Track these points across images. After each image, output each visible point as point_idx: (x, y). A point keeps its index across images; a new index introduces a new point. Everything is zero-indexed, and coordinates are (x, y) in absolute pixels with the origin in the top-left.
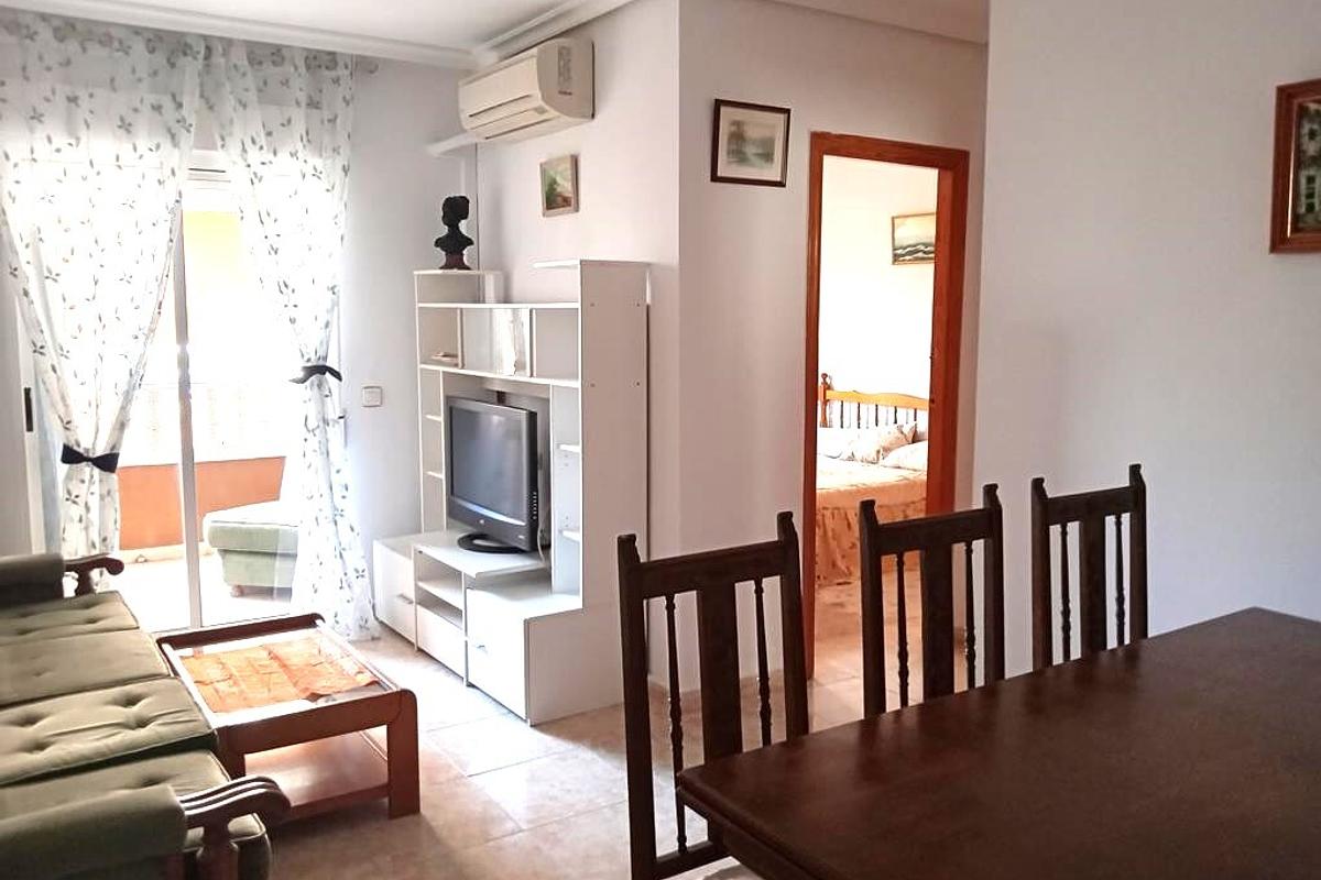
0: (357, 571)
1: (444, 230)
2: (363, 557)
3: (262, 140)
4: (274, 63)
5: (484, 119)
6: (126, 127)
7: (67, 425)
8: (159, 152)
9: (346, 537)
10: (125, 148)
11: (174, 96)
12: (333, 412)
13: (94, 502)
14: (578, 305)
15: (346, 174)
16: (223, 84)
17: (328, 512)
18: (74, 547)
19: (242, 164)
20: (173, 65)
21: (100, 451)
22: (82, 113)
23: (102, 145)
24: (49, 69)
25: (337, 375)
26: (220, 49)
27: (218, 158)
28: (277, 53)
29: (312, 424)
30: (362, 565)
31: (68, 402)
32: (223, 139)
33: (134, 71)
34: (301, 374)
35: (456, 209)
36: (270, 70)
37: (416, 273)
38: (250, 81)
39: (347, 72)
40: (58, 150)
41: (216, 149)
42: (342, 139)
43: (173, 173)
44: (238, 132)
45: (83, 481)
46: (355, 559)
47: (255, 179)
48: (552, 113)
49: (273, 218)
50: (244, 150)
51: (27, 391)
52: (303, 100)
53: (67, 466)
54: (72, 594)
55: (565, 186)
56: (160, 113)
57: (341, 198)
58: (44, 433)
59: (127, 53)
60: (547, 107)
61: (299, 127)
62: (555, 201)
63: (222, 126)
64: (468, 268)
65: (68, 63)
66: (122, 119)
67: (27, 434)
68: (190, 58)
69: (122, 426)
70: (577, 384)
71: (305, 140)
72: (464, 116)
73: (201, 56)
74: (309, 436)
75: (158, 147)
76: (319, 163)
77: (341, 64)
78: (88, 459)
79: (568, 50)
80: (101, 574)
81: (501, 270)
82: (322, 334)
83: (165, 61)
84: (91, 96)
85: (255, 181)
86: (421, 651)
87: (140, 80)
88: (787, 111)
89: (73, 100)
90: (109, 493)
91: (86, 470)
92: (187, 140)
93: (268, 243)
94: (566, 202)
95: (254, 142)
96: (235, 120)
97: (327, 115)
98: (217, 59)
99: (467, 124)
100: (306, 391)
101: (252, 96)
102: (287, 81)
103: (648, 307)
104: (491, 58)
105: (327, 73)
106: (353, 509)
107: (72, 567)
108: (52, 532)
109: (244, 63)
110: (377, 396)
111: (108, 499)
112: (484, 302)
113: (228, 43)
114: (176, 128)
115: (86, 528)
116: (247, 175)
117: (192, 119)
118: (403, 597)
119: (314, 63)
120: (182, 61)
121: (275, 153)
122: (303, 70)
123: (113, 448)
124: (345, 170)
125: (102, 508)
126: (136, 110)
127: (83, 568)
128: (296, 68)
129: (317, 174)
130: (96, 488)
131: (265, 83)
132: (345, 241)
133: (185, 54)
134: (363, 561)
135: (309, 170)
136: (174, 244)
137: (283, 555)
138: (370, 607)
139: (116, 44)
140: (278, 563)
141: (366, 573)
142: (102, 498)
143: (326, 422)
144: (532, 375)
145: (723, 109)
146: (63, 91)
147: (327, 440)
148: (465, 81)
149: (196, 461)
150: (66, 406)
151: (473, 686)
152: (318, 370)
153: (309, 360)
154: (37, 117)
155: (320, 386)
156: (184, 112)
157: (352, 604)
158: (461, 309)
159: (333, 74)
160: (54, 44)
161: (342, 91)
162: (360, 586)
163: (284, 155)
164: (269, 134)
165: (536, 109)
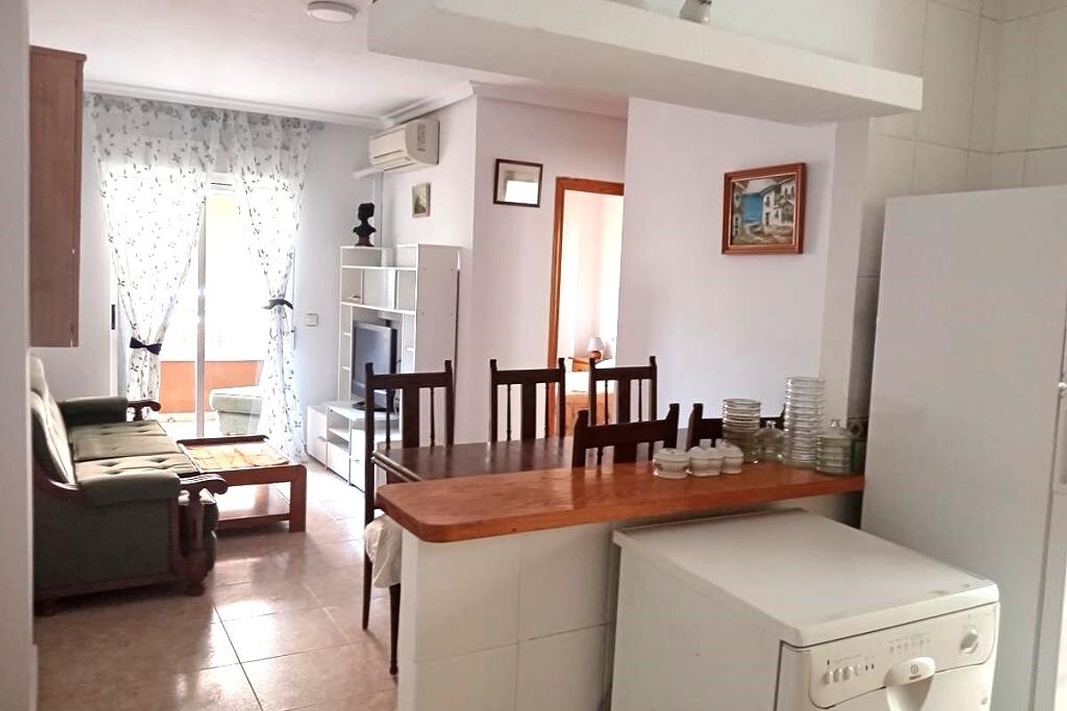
0: (296, 423)
1: (359, 223)
2: (300, 415)
3: (254, 168)
4: (263, 123)
5: (382, 160)
6: (177, 159)
7: (134, 327)
8: (195, 174)
9: (291, 402)
10: (175, 171)
11: (205, 143)
12: (288, 326)
13: (146, 371)
14: (416, 269)
15: (302, 189)
16: (233, 137)
17: (280, 386)
18: (134, 395)
19: (241, 181)
20: (205, 125)
21: (152, 342)
22: (154, 151)
23: (163, 170)
24: (137, 128)
25: (290, 306)
26: (232, 117)
27: (229, 178)
28: (265, 119)
29: (274, 334)
30: (300, 419)
31: (136, 313)
32: (231, 166)
33: (183, 128)
34: (268, 304)
35: (366, 211)
36: (261, 128)
37: (342, 247)
38: (248, 135)
39: (305, 130)
40: (139, 172)
41: (227, 172)
42: (300, 169)
43: (202, 186)
44: (240, 163)
45: (141, 359)
46: (295, 416)
47: (248, 190)
48: (414, 161)
49: (257, 212)
50: (243, 174)
51: (113, 306)
52: (279, 144)
53: (132, 350)
54: (132, 420)
55: (423, 202)
56: (197, 152)
57: (298, 203)
58: (120, 331)
59: (180, 118)
60: (410, 158)
61: (276, 160)
62: (419, 209)
63: (231, 159)
64: (372, 246)
65: (148, 123)
66: (175, 155)
67: (112, 331)
68: (214, 121)
69: (164, 329)
70: (414, 313)
71: (279, 168)
72: (372, 157)
73: (221, 121)
74: (272, 341)
75: (194, 171)
76: (287, 182)
77: (302, 125)
78: (145, 346)
79: (424, 126)
80: (148, 412)
81: (391, 247)
82: (283, 281)
83: (200, 122)
84: (159, 142)
85: (249, 192)
86: (328, 468)
87: (186, 133)
88: (541, 166)
89: (149, 144)
90: (155, 366)
91: (143, 352)
92: (210, 167)
93: (253, 228)
94: (423, 210)
95: (249, 169)
96: (239, 157)
97: (292, 154)
98: (231, 122)
99: (374, 162)
100: (271, 315)
101: (249, 143)
102: (271, 134)
103: (458, 273)
104: (391, 123)
105: (294, 130)
106: (295, 385)
107: (132, 405)
108: (121, 386)
109: (246, 124)
110: (315, 320)
111: (154, 370)
112: (380, 266)
113: (237, 113)
114: (205, 160)
115: (141, 386)
116: (244, 187)
117: (214, 156)
118: (321, 438)
119: (286, 124)
120: (211, 122)
121: (261, 176)
122: (280, 127)
123: (159, 340)
124: (302, 187)
125: (150, 375)
126: (183, 150)
127: (138, 406)
128: (276, 127)
129: (285, 188)
130: (147, 363)
131: (258, 135)
132: (299, 228)
133: (212, 119)
134: (301, 417)
135: (280, 186)
136: (200, 227)
137: (254, 415)
138: (302, 445)
139: (174, 114)
140: (251, 418)
141: (302, 425)
142: (151, 369)
143: (282, 333)
144: (395, 308)
145: (501, 164)
146: (144, 139)
147: (282, 343)
148: (373, 137)
149: (206, 359)
150: (134, 316)
151: (353, 485)
152: (280, 302)
153: (274, 296)
154: (129, 154)
155: (280, 311)
156: (210, 151)
157: (292, 443)
158: (364, 271)
159: (298, 130)
160: (141, 113)
161: (302, 140)
162: (298, 432)
163: (266, 178)
164: (258, 164)
165: (406, 158)
